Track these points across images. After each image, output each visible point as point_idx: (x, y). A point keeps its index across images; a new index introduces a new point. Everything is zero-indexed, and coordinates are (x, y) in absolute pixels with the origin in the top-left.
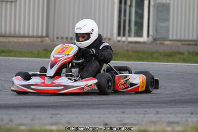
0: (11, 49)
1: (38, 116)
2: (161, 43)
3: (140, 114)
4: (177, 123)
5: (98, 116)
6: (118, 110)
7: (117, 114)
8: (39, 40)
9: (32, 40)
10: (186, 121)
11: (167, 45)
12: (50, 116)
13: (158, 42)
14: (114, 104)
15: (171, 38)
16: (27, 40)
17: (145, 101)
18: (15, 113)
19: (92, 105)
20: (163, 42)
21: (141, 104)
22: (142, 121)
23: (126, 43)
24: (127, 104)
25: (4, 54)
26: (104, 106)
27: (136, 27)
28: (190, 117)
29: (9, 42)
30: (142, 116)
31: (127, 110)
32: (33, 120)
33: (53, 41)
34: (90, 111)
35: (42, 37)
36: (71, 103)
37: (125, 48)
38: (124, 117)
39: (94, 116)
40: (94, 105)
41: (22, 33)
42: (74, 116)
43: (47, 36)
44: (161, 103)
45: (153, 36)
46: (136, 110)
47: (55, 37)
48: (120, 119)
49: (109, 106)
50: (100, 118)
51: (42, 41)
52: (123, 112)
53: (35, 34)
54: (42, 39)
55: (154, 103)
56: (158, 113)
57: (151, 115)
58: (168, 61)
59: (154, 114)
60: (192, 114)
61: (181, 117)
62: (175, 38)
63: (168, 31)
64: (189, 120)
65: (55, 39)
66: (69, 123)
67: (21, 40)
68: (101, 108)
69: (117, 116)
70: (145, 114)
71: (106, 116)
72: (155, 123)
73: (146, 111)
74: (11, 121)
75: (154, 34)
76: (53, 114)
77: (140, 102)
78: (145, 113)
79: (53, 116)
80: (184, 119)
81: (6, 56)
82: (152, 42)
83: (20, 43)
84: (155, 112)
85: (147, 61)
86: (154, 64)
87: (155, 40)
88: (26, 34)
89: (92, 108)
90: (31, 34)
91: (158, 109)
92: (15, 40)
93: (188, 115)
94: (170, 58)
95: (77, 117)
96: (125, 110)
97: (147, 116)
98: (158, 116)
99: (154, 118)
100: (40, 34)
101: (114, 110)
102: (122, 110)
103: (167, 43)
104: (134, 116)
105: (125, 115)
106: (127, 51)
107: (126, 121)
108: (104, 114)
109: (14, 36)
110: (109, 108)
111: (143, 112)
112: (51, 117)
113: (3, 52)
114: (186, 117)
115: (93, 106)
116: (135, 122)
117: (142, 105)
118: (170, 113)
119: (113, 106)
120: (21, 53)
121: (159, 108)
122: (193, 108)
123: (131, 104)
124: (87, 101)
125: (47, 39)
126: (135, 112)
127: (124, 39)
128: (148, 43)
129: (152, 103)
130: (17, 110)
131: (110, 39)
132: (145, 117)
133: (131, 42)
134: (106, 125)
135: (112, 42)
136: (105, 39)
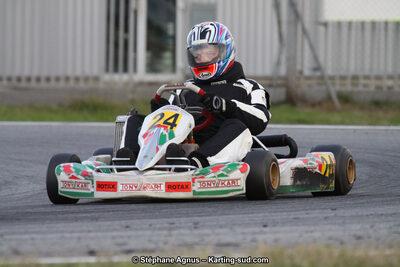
3: (160, 229)
4: (236, 245)
5: (76, 235)
6: (117, 222)
7: (115, 230)
10: (254, 240)
14: (109, 211)
19: (63, 213)
21: (161, 209)
22: (166, 243)
26: (88, 215)
27: (150, 55)
28: (261, 232)
30: (165, 232)
31: (135, 222)
34: (61, 226)
36: (20, 210)
37: (130, 96)
38: (129, 237)
39: (68, 235)
42: (27, 236)
45: (183, 71)
46: (153, 221)
48: (120, 241)
49: (97, 215)
50: (79, 238)
52: (127, 227)
56: (196, 225)
57: (182, 231)
59: (190, 228)
60: (265, 226)
61: (243, 233)
64: (260, 237)
66: (16, 252)
68: (82, 219)
69: (115, 234)
70: (170, 229)
71: (92, 235)
72: (190, 246)
73: (173, 224)
80: (249, 238)
84: (191, 224)
89: (64, 219)
91: (197, 219)
93: (257, 229)
95: (33, 239)
96: (129, 222)
97: (175, 232)
98: (196, 232)
99: (188, 236)
101: (109, 223)
102: (124, 223)
104: (148, 233)
105: (131, 233)
106: (133, 102)
107: (132, 244)
108: (89, 231)
110: (97, 219)
111: (167, 225)
114: (254, 233)
116: (151, 246)
118: (221, 227)
119: (106, 214)
121: (199, 216)
122: (267, 214)
123: (143, 210)
126: (151, 225)
127: (125, 77)
131: (96, 79)
132: (170, 235)
133: (141, 84)
134: (92, 253)
135: (101, 85)
136: (86, 79)
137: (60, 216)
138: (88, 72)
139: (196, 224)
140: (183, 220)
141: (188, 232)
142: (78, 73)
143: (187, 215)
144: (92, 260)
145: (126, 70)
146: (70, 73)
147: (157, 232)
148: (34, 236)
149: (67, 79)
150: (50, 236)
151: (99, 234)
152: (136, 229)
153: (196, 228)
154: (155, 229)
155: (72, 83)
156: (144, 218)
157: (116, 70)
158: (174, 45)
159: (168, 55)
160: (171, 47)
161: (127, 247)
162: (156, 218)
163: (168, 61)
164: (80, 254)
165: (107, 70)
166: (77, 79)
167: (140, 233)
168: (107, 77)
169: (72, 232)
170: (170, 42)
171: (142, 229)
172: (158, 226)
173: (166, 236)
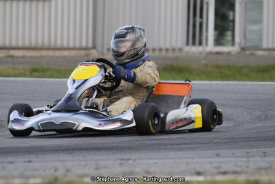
0: (45, 66)
1: (103, 163)
2: (251, 54)
3: (241, 157)
5: (185, 160)
6: (209, 153)
7: (209, 157)
8: (83, 53)
9: (73, 53)
11: (261, 56)
12: (118, 162)
13: (248, 52)
14: (201, 144)
15: (265, 45)
16: (66, 53)
17: (243, 138)
18: (70, 159)
19: (171, 145)
20: (254, 52)
21: (237, 142)
22: (248, 167)
23: (204, 55)
24: (217, 142)
25: (37, 74)
26: (188, 146)
27: (216, 33)
29: (42, 57)
30: (245, 159)
31: (222, 152)
32: (97, 169)
33: (103, 54)
34: (172, 154)
35: (86, 49)
37: (204, 62)
38: (221, 162)
39: (179, 161)
40: (173, 144)
41: (59, 44)
42: (151, 161)
43: (94, 47)
44: (266, 140)
45: (240, 45)
46: (234, 151)
47: (105, 48)
48: (216, 165)
49: (194, 146)
50: (187, 163)
51: (87, 55)
52: (218, 155)
53: (77, 45)
54: (87, 52)
55: (255, 141)
56: (265, 155)
57: (256, 158)
58: (263, 80)
59: (261, 156)
62: (270, 46)
63: (261, 36)
65: (105, 52)
66: (148, 172)
67: (58, 53)
68: (185, 149)
69: (210, 160)
71: (195, 160)
73: (249, 153)
74: (68, 170)
75: (241, 42)
76: (122, 160)
77: (235, 138)
78: (248, 156)
79: (123, 162)
81: (39, 77)
82: (238, 53)
83: (58, 57)
84: (261, 154)
85: (234, 80)
86: (247, 84)
87: (243, 49)
88: (65, 45)
89: (173, 149)
90: (71, 45)
91: (264, 150)
92: (51, 53)
94: (266, 75)
95: (156, 163)
96: (219, 152)
97: (252, 159)
98: (267, 159)
99: (263, 162)
100: (84, 45)
101: (204, 152)
102: (214, 152)
103: (260, 53)
104: (233, 159)
105: (221, 159)
106: (206, 66)
107: (225, 168)
108: (193, 158)
109: (49, 49)
110: (195, 149)
111: (244, 154)
112: (121, 164)
113: (35, 70)
115: (173, 146)
116: (239, 169)
117: (239, 143)
120: (60, 71)
121: (265, 148)
123: (225, 143)
124: (162, 139)
125: (94, 51)
126: (233, 154)
127: (200, 49)
128: (233, 53)
129: (252, 141)
130: (71, 154)
131: (181, 50)
132: (249, 161)
133: (210, 53)
134: (199, 174)
135: (184, 54)
136: (174, 50)
137: (169, 147)
138: (174, 45)
139: (265, 153)
140: (255, 150)
141: (260, 159)
142: (168, 46)
143: (256, 147)
144: (201, 178)
145: (200, 44)
146: (162, 46)
147: (239, 159)
148: (156, 161)
149: (160, 50)
150: (166, 161)
151: (200, 160)
152: (224, 157)
153: (265, 156)
154: (237, 157)
155: (164, 53)
156: (227, 149)
157: (194, 44)
158: (234, 26)
159: (229, 33)
160: (231, 28)
161: (222, 170)
162: (235, 148)
163: (229, 38)
164: (191, 174)
165: (188, 44)
166: (167, 50)
167: (228, 159)
168: (187, 49)
169: (181, 158)
170: (231, 24)
171: (228, 157)
172: (239, 155)
173: (246, 162)
